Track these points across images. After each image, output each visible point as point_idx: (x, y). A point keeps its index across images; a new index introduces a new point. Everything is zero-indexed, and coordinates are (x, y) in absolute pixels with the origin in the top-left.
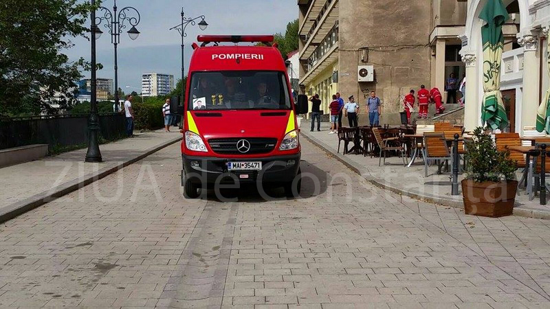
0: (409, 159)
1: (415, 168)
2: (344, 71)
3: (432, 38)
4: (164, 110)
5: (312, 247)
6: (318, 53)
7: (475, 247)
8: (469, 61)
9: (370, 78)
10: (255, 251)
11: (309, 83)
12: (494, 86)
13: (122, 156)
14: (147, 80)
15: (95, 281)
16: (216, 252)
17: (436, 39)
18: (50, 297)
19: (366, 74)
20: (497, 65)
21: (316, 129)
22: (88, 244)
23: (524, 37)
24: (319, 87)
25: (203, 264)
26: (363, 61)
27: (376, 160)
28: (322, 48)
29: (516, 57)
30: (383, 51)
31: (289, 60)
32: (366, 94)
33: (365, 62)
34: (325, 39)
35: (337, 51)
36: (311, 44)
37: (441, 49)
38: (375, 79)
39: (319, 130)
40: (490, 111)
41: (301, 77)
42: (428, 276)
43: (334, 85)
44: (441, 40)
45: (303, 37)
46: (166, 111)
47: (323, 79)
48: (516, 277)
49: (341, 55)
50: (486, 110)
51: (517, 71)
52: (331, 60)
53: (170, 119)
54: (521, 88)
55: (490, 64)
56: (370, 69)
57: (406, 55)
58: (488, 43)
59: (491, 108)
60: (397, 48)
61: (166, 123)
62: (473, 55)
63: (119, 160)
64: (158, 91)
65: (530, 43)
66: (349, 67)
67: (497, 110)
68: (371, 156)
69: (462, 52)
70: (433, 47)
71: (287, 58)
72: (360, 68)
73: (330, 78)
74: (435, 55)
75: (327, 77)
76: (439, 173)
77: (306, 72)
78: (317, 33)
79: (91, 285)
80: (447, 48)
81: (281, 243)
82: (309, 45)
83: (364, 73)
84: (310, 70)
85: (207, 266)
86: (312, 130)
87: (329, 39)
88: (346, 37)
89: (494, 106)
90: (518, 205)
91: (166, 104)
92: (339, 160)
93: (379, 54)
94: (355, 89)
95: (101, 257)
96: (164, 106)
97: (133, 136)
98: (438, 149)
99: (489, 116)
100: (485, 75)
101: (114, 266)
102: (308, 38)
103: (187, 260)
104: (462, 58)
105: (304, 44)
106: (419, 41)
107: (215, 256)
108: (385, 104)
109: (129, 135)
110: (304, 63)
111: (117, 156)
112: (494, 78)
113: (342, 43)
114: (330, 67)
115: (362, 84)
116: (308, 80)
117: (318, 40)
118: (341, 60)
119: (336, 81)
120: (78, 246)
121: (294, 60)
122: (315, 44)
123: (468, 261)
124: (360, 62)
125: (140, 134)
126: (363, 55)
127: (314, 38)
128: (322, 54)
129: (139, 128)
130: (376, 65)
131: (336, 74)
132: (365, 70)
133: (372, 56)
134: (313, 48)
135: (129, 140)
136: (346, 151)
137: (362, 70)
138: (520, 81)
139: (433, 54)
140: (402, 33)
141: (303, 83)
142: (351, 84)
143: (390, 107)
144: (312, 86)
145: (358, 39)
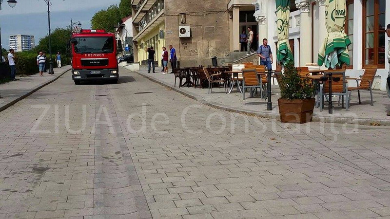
0: (229, 89)
1: (234, 94)
2: (169, 30)
3: (229, 6)
4: (38, 60)
5: (188, 148)
6: (147, 18)
7: (298, 142)
8: (261, 21)
9: (187, 35)
10: (148, 153)
11: (141, 40)
12: (285, 36)
13: (14, 93)
14: (13, 39)
15: (38, 179)
16: (119, 156)
17: (233, 6)
18: (8, 192)
19: (185, 31)
20: (287, 21)
21: (151, 71)
22: (18, 155)
23: (301, 3)
24: (148, 42)
25: (113, 164)
26: (182, 22)
27: (206, 90)
28: (150, 14)
29: (293, 17)
30: (196, 16)
31: (124, 23)
32: (185, 46)
33: (184, 23)
34: (152, 8)
35: (163, 15)
36: (142, 11)
37: (236, 13)
38: (191, 35)
39: (154, 72)
40: (283, 54)
41: (134, 35)
42: (278, 162)
43: (161, 40)
44: (236, 7)
45: (134, 7)
46: (40, 60)
47: (151, 37)
48: (336, 159)
49: (167, 19)
50: (280, 53)
51: (295, 27)
52: (158, 23)
53: (43, 67)
54: (299, 39)
55: (282, 21)
56: (187, 28)
57: (212, 18)
58: (280, 7)
59: (283, 52)
60: (205, 13)
61: (40, 70)
62: (263, 17)
63: (14, 96)
64: (22, 47)
65: (304, 7)
66: (173, 27)
67: (287, 53)
68: (200, 87)
69: (256, 15)
70: (231, 12)
71: (122, 22)
72: (180, 27)
73: (157, 36)
74: (232, 18)
75: (154, 35)
76: (252, 97)
77: (138, 32)
78: (146, 4)
79: (36, 183)
80: (241, 13)
81: (164, 147)
82: (140, 12)
83: (183, 31)
84: (141, 30)
85: (117, 165)
86: (149, 72)
87: (155, 7)
88: (170, 5)
89: (285, 50)
90: (315, 115)
91: (39, 55)
92: (177, 91)
93: (193, 18)
94: (178, 42)
95: (34, 163)
96: (38, 57)
97: (16, 80)
98: (252, 80)
99: (282, 57)
100: (279, 29)
101: (47, 169)
102: (139, 7)
103: (101, 162)
104: (256, 19)
105: (136, 11)
106: (221, 8)
107: (120, 158)
108: (198, 53)
109: (12, 79)
110: (136, 25)
111: (10, 94)
112: (285, 31)
113: (167, 9)
114: (157, 27)
115: (182, 39)
116: (140, 37)
117: (147, 8)
118: (167, 22)
119: (162, 37)
120: (11, 156)
121: (128, 23)
122: (144, 12)
123: (298, 151)
124: (180, 23)
125: (20, 78)
126: (182, 19)
127: (144, 7)
128: (150, 18)
129: (19, 74)
130: (191, 25)
131: (162, 32)
132: (184, 29)
133: (188, 19)
134: (143, 14)
135: (13, 82)
136: (181, 85)
137: (181, 29)
138: (298, 33)
139: (230, 17)
140: (209, 3)
141: (136, 40)
142: (175, 39)
143: (203, 54)
144: (143, 42)
145: (178, 7)
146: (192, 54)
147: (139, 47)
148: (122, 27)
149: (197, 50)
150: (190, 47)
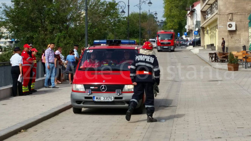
2: (221, 25)
9: (233, 28)
11: (207, 26)
19: (232, 26)
30: (240, 15)
31: (195, 8)
32: (232, 36)
33: (231, 20)
38: (236, 29)
41: (202, 21)
47: (213, 26)
49: (219, 17)
56: (234, 24)
60: (247, 13)
66: (223, 22)
72: (228, 23)
77: (205, 19)
83: (230, 26)
84: (207, 19)
88: (221, 8)
93: (238, 16)
94: (227, 34)
108: (241, 41)
110: (204, 13)
113: (220, 11)
115: (230, 31)
117: (211, 3)
118: (219, 20)
122: (209, 4)
124: (229, 20)
126: (230, 17)
128: (213, 10)
130: (237, 22)
132: (231, 24)
133: (235, 18)
134: (208, 6)
137: (229, 25)
140: (250, 6)
141: (203, 26)
142: (224, 31)
143: (244, 42)
144: (208, 29)
145: (227, 9)
146: (237, 42)
147: (205, 32)
148: (193, 12)
149: (240, 39)
150: (236, 37)
